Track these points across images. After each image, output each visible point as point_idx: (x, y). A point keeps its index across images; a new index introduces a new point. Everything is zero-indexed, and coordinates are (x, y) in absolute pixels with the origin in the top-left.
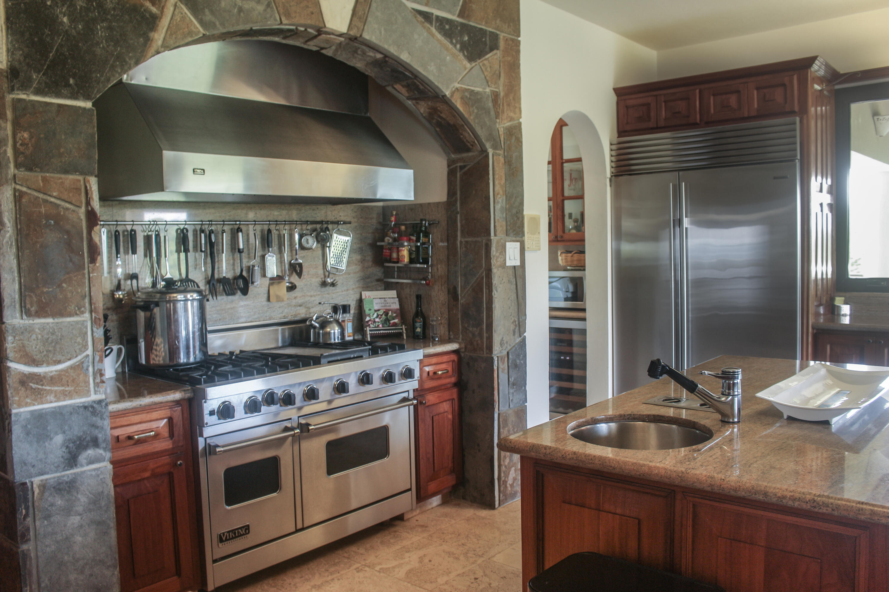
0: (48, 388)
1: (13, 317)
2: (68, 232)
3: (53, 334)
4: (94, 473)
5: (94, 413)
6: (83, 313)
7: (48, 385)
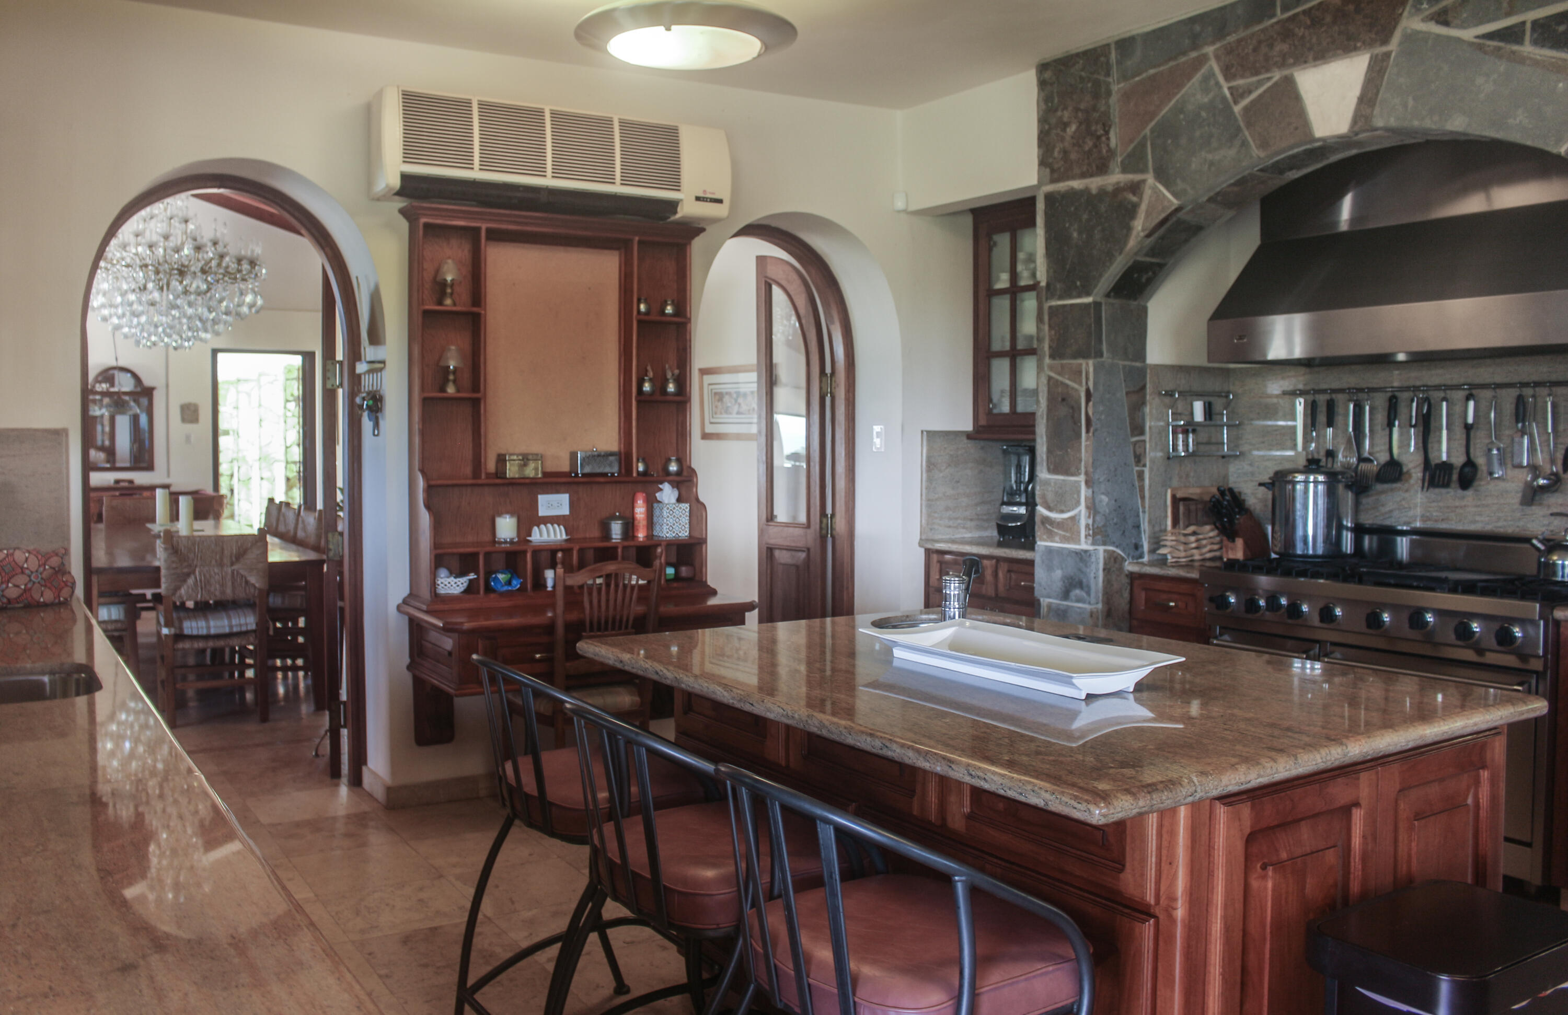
0: (1056, 530)
1: (1042, 472)
2: (1072, 408)
3: (1061, 488)
4: (1078, 610)
5: (1082, 560)
6: (1080, 474)
7: (1056, 528)
